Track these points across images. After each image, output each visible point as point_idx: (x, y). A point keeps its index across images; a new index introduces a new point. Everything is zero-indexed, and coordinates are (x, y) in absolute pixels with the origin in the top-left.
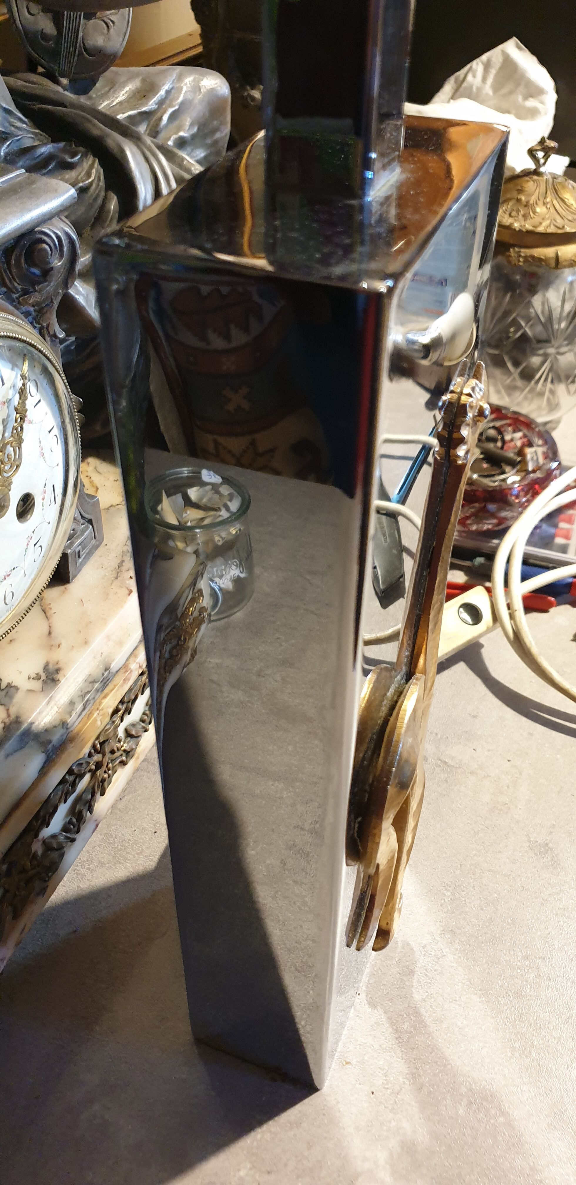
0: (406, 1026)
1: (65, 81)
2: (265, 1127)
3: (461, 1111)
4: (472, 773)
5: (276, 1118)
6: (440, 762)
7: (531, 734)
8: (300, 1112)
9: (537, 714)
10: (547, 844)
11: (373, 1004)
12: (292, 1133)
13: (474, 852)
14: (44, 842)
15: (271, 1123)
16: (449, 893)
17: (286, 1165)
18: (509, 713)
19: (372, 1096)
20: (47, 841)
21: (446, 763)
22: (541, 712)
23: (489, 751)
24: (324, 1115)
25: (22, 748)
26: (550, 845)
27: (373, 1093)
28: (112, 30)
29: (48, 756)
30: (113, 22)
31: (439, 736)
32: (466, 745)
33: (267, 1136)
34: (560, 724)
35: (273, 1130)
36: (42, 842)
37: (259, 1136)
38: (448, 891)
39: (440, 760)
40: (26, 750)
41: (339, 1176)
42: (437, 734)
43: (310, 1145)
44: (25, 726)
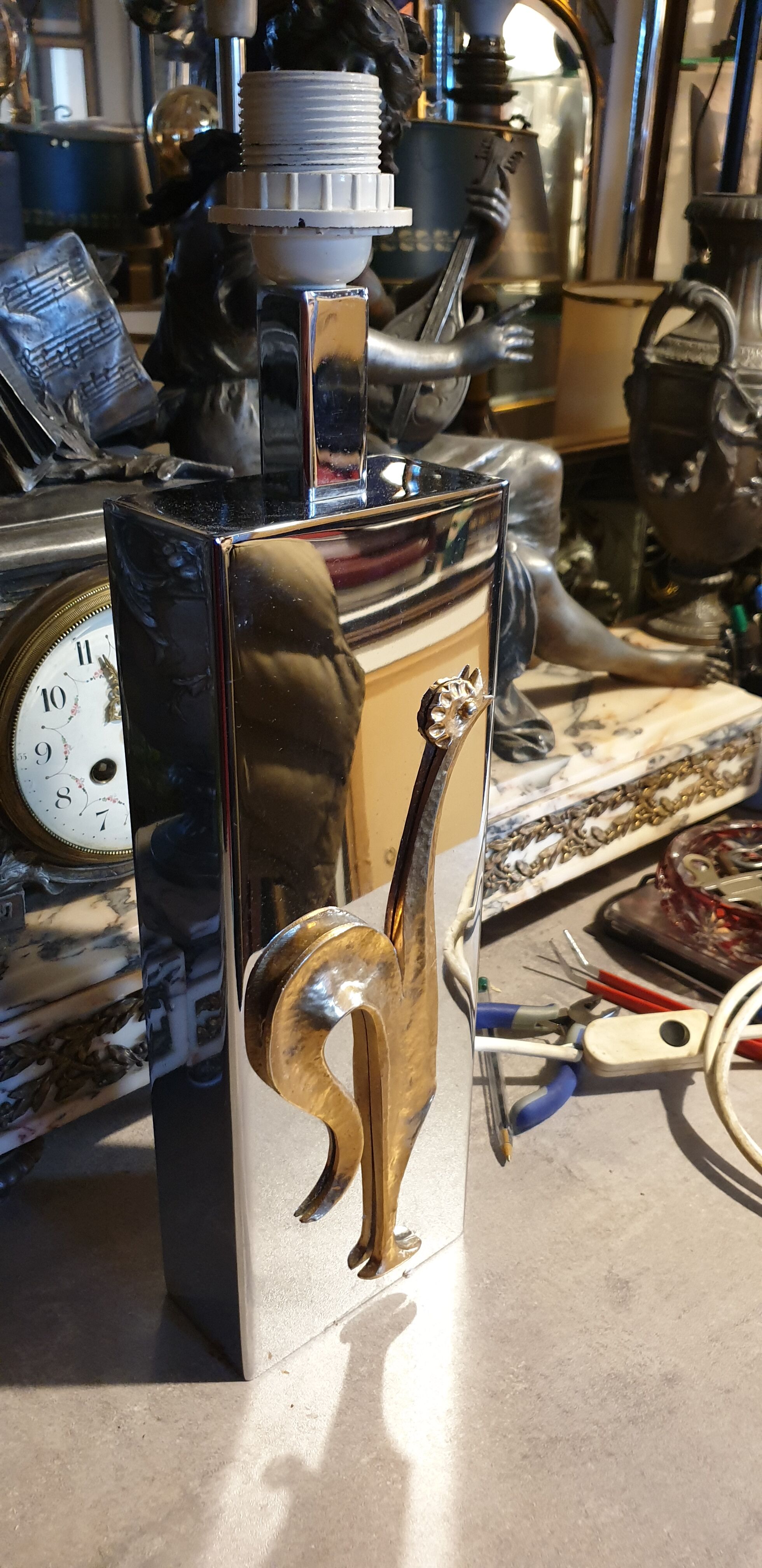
0: (363, 1369)
1: (394, 441)
2: (179, 1385)
3: (364, 1460)
4: (592, 1190)
5: (193, 1384)
6: (564, 1168)
7: (686, 1180)
8: (217, 1389)
9: (707, 1164)
10: (627, 1282)
11: (344, 1338)
12: (199, 1401)
13: (542, 1258)
14: (108, 1048)
15: (186, 1385)
16: (488, 1282)
17: (176, 1421)
18: (676, 1153)
19: (289, 1408)
20: (111, 1047)
21: (570, 1171)
22: (714, 1164)
23: (626, 1177)
24: (236, 1401)
25: (111, 947)
26: (630, 1284)
27: (292, 1406)
28: (443, 405)
29: (130, 963)
30: (446, 399)
31: (581, 1146)
32: (605, 1164)
33: (176, 1393)
34: (729, 1183)
35: (185, 1390)
36: (105, 1046)
37: (170, 1389)
38: (489, 1279)
39: (566, 1168)
40: (113, 950)
41: (216, 1453)
42: (579, 1144)
43: (207, 1417)
44: (123, 932)
